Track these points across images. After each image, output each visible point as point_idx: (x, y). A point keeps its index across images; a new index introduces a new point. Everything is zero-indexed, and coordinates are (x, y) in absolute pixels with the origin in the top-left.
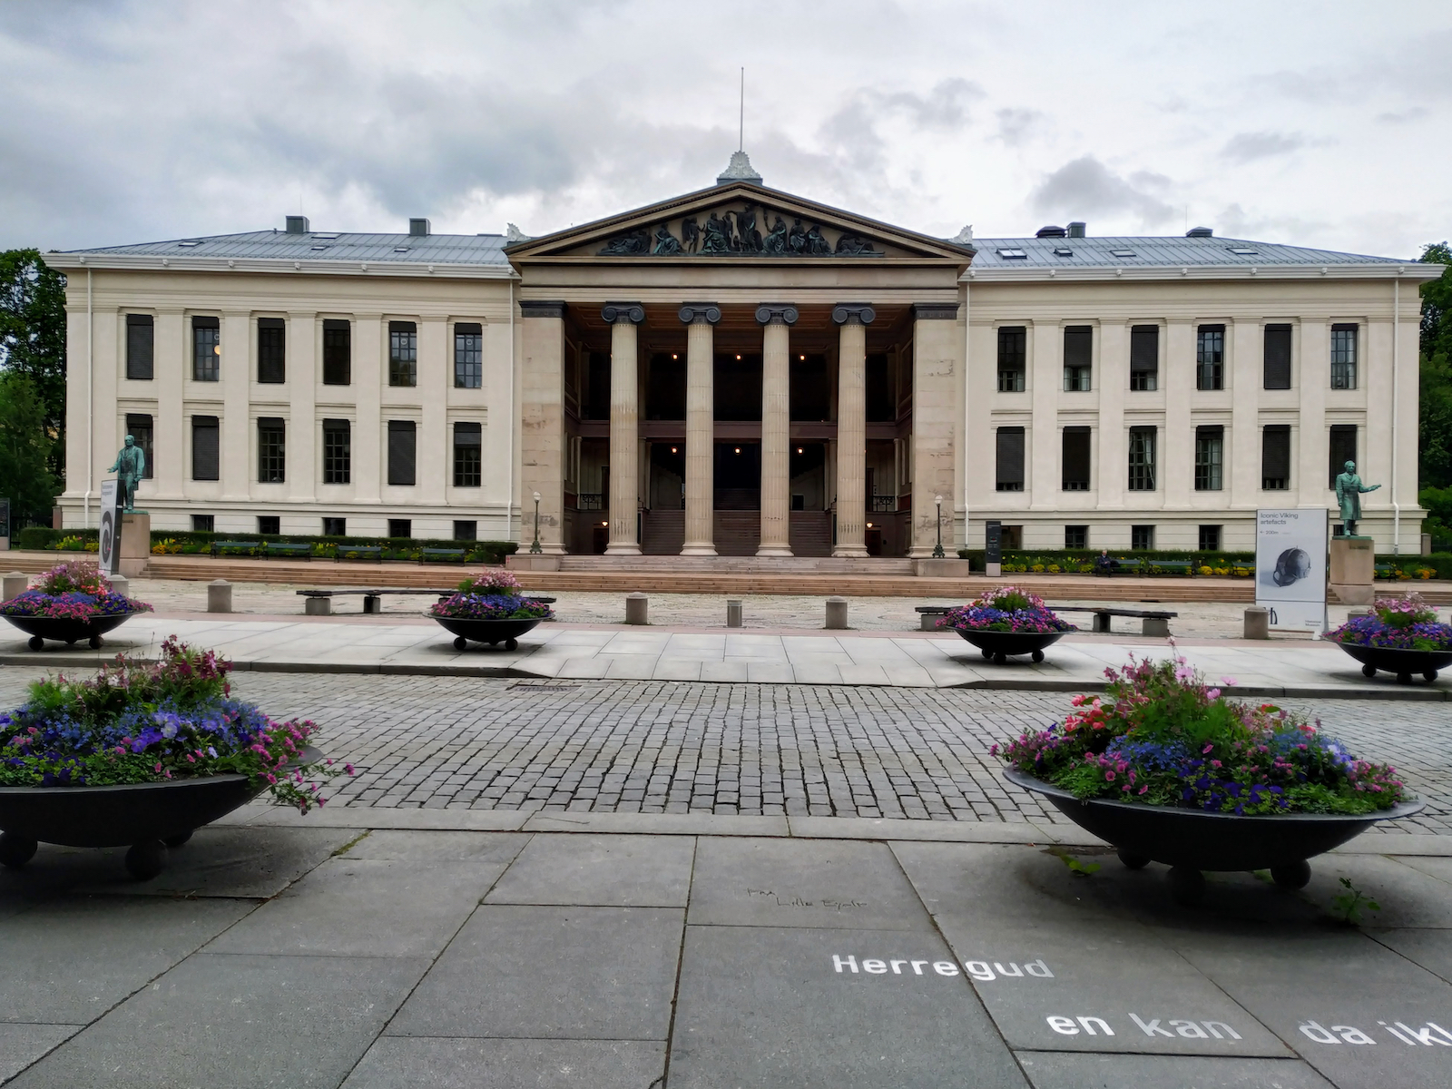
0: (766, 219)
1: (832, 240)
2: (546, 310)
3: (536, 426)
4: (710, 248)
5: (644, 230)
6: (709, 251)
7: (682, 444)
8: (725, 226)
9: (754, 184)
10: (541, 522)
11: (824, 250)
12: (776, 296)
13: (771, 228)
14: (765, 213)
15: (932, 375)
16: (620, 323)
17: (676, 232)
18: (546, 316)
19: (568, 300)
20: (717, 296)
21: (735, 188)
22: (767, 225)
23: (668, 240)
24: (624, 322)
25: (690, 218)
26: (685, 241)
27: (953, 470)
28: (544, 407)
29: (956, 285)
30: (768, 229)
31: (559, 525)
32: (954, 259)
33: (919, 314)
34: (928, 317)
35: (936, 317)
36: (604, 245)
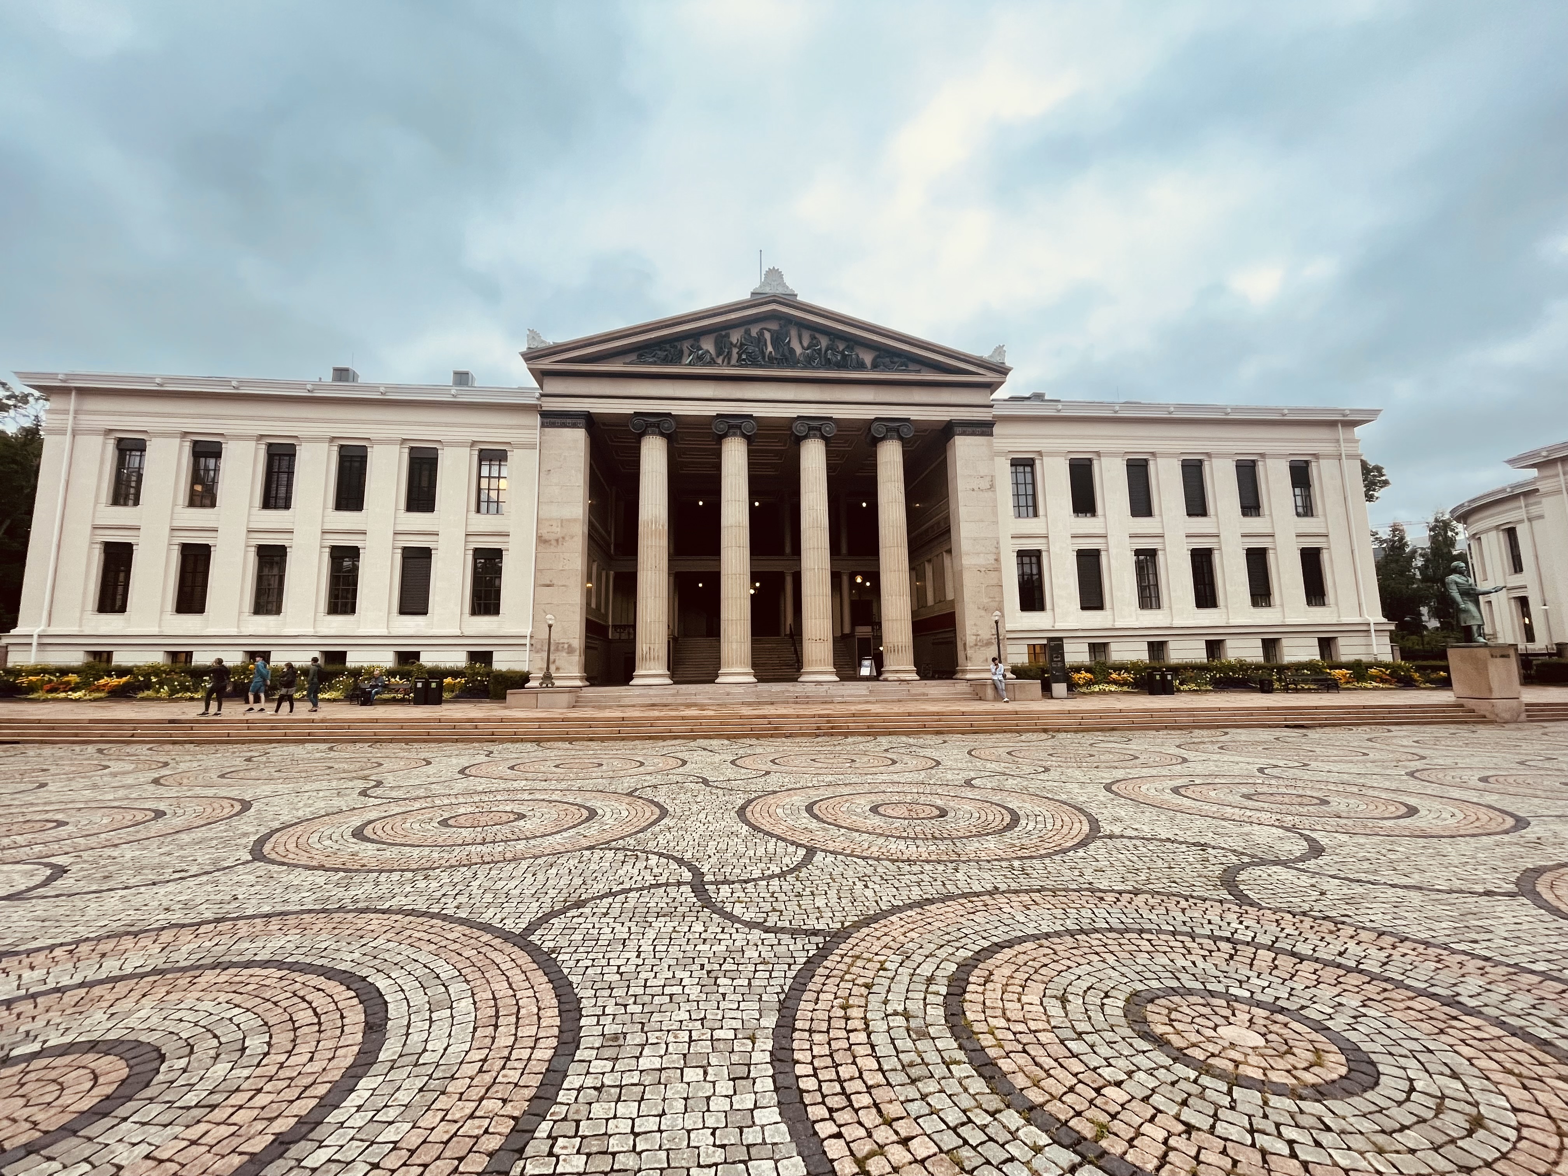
0: (800, 335)
1: (868, 355)
2: (568, 421)
3: (554, 542)
4: (744, 360)
5: (673, 341)
6: (744, 363)
9: (789, 299)
10: (557, 650)
11: (861, 366)
12: (813, 410)
14: (800, 328)
15: (973, 490)
16: (649, 435)
17: (708, 345)
18: (569, 427)
19: (592, 411)
20: (752, 409)
21: (770, 302)
22: (801, 343)
23: (700, 352)
24: (653, 434)
26: (718, 357)
27: (1001, 586)
28: (563, 522)
29: (988, 403)
30: (803, 347)
31: (577, 653)
32: (990, 377)
33: (958, 430)
34: (964, 434)
35: (973, 434)
36: (632, 357)
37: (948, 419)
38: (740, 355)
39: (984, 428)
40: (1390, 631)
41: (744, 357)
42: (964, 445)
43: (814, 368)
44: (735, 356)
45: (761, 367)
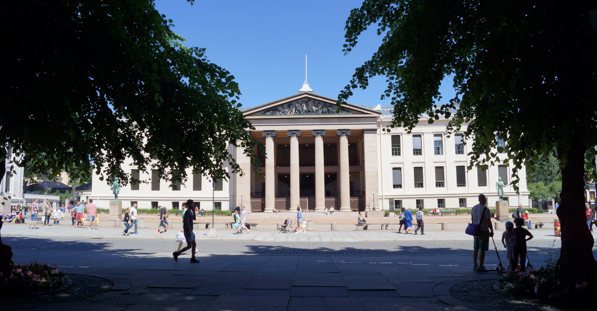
1: (336, 109)
4: (297, 113)
5: (276, 107)
6: (297, 114)
7: (289, 175)
8: (302, 105)
9: (309, 93)
11: (334, 113)
12: (318, 127)
14: (314, 102)
15: (370, 151)
17: (286, 108)
21: (304, 94)
22: (315, 105)
24: (269, 136)
26: (289, 111)
27: (378, 182)
29: (376, 123)
30: (316, 107)
32: (375, 115)
33: (365, 132)
34: (367, 133)
35: (370, 133)
36: (263, 112)
37: (362, 128)
38: (295, 111)
39: (374, 131)
40: (529, 195)
41: (297, 111)
42: (367, 137)
43: (319, 114)
44: (294, 111)
45: (302, 115)
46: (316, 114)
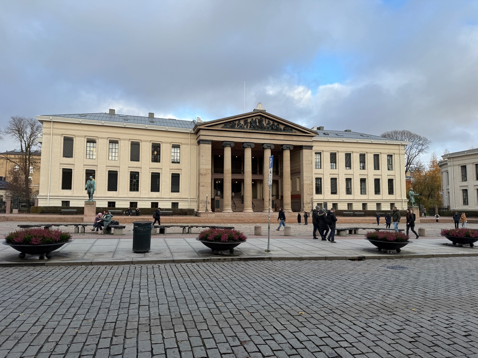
0: (265, 121)
1: (282, 127)
2: (207, 142)
3: (204, 175)
4: (252, 128)
5: (234, 122)
8: (255, 122)
9: (263, 112)
10: (207, 203)
11: (281, 130)
12: (268, 142)
13: (267, 123)
14: (265, 119)
15: (307, 164)
16: (227, 147)
17: (242, 122)
18: (207, 144)
19: (213, 140)
20: (253, 141)
21: (259, 112)
22: (266, 123)
23: (241, 125)
24: (229, 146)
25: (246, 119)
26: (245, 125)
27: (313, 189)
28: (206, 170)
29: (312, 141)
30: (266, 124)
32: (313, 134)
33: (304, 148)
35: (308, 149)
36: (223, 125)
37: (302, 145)
38: (251, 126)
39: (310, 148)
42: (305, 152)
43: (269, 130)
44: (249, 126)
45: (256, 130)
46: (267, 131)
